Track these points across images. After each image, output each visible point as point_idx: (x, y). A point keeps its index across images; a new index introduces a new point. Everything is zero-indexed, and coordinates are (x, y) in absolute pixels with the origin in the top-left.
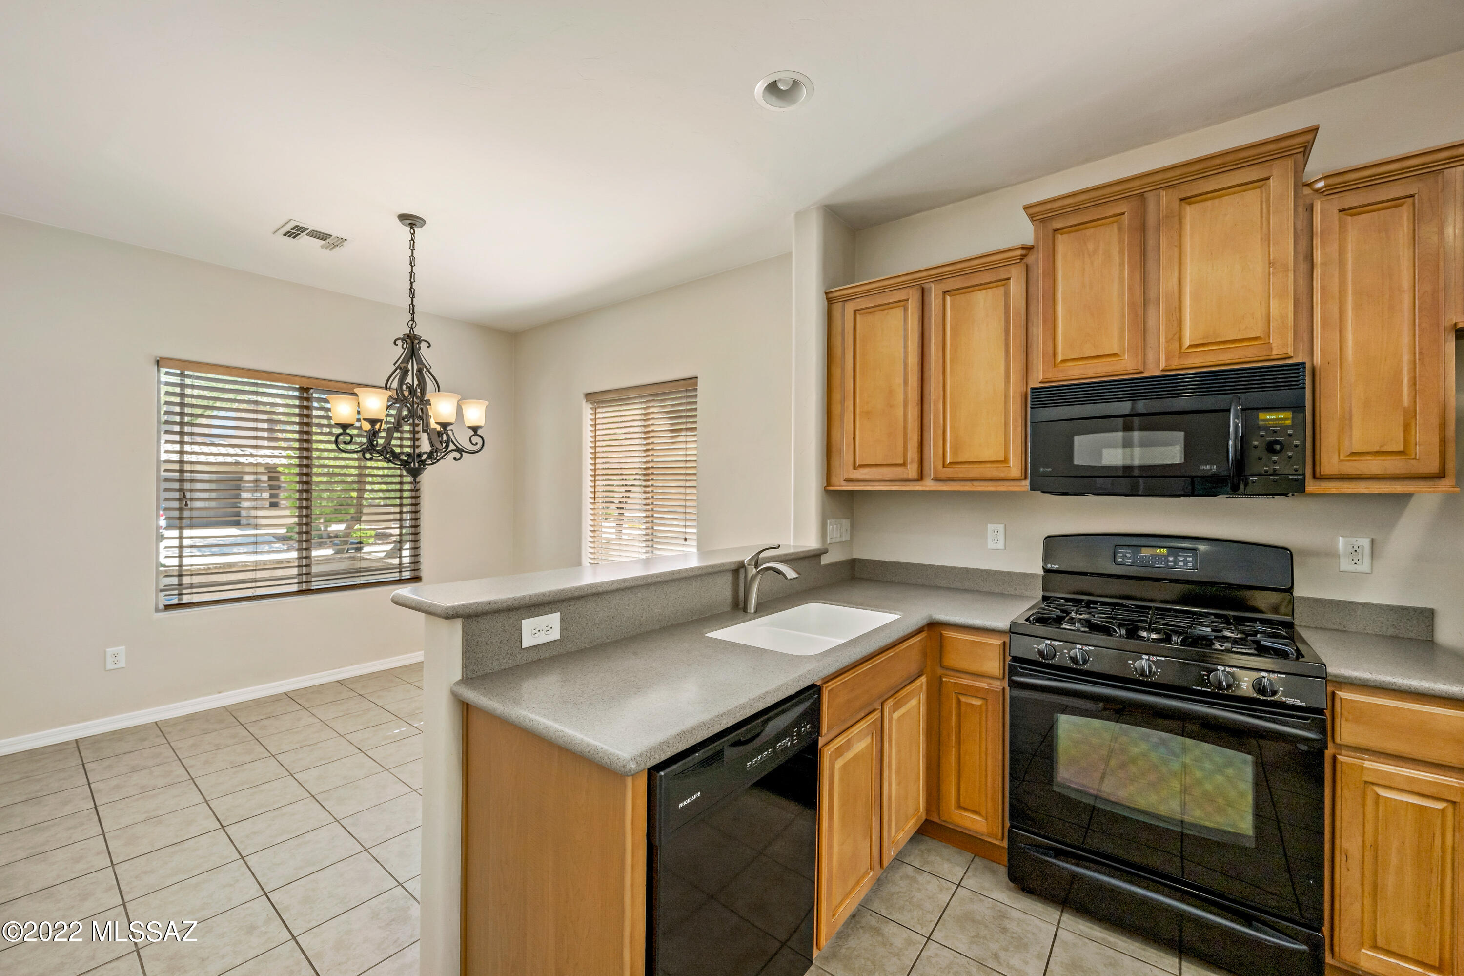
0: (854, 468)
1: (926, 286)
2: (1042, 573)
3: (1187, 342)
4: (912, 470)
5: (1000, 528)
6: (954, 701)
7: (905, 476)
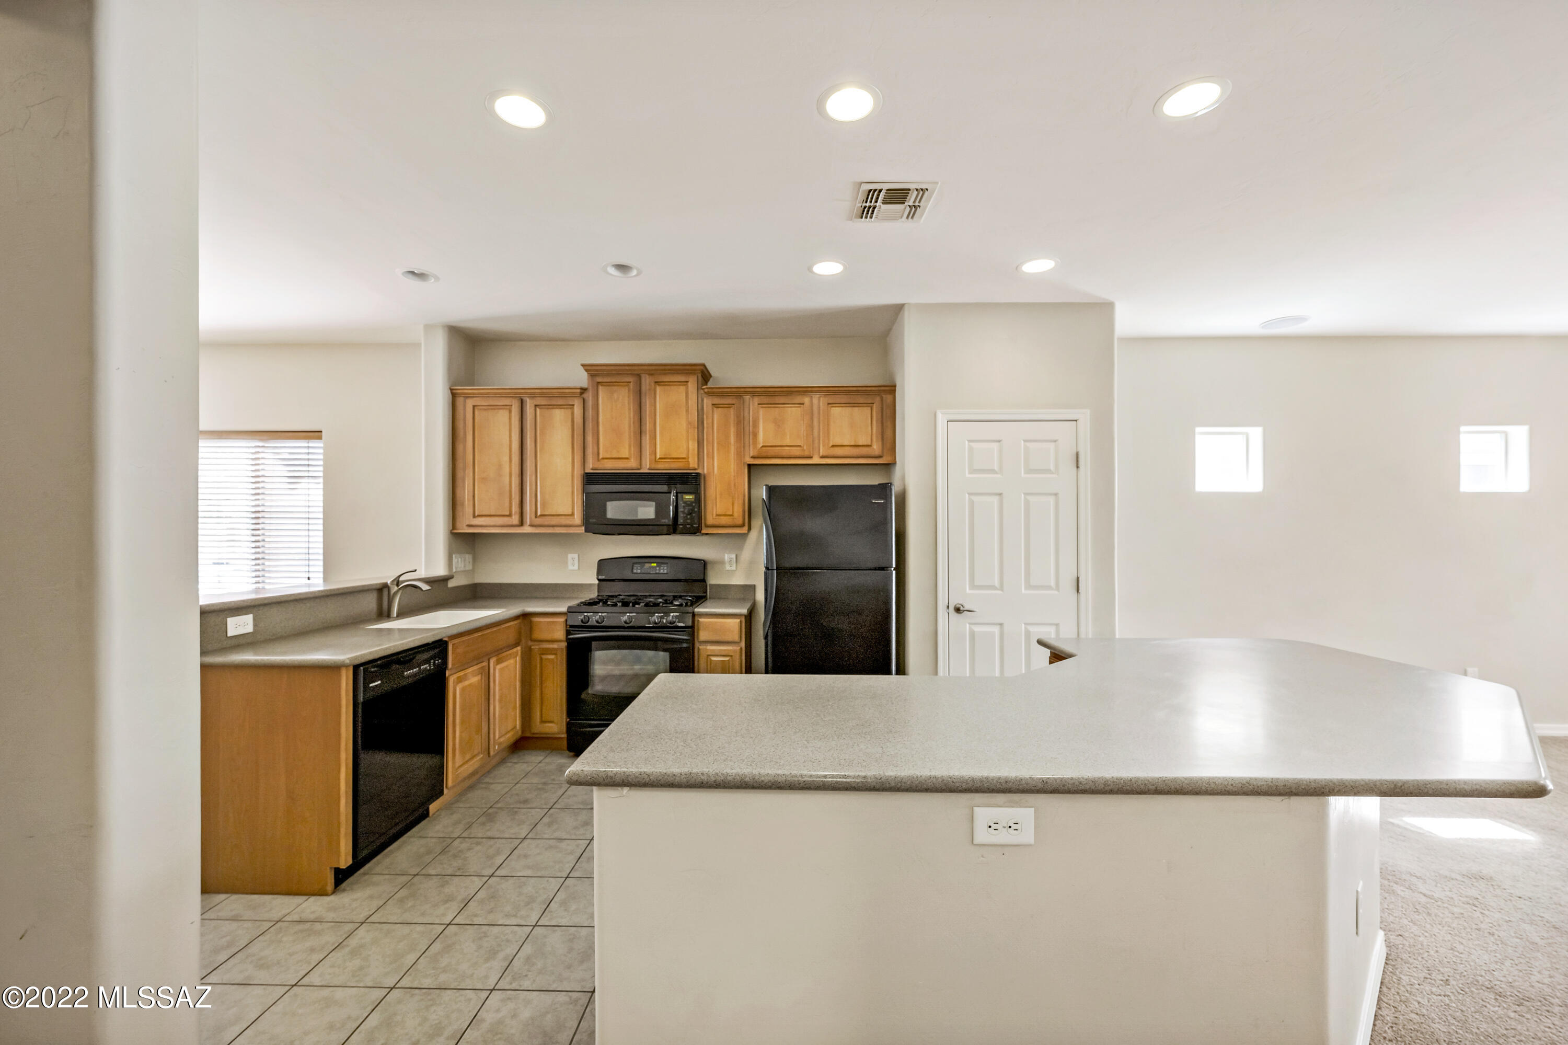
0: (474, 517)
1: (524, 399)
2: (597, 582)
3: (658, 457)
4: (515, 519)
5: (576, 556)
6: (538, 659)
7: (510, 523)
